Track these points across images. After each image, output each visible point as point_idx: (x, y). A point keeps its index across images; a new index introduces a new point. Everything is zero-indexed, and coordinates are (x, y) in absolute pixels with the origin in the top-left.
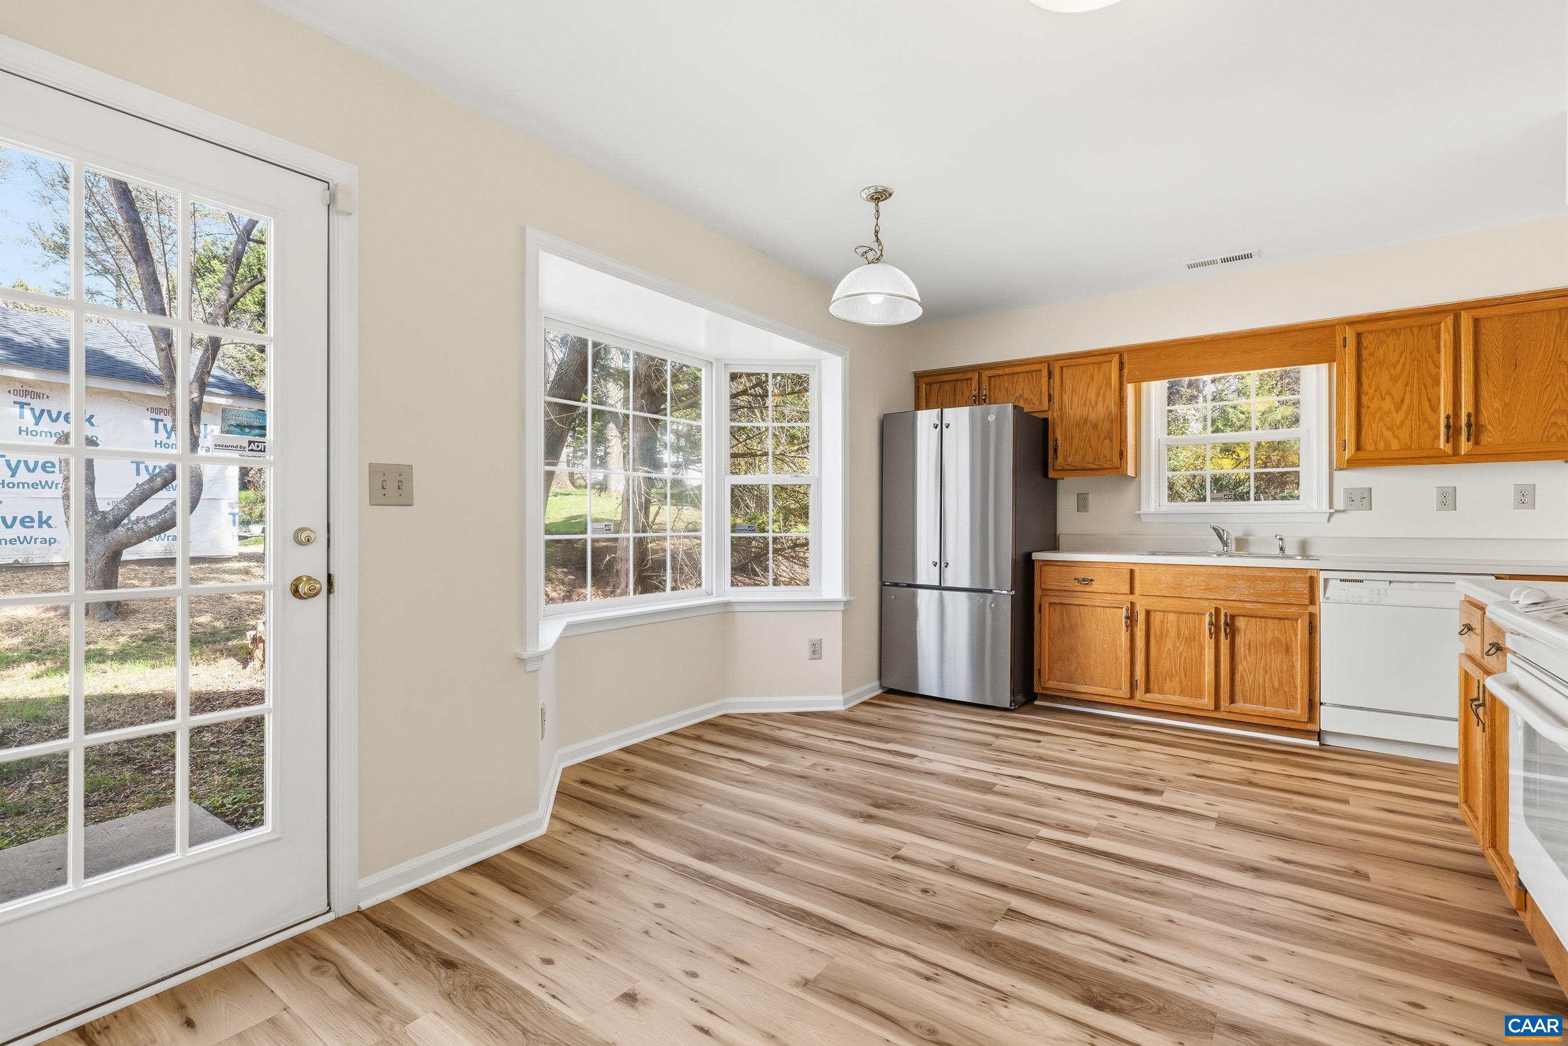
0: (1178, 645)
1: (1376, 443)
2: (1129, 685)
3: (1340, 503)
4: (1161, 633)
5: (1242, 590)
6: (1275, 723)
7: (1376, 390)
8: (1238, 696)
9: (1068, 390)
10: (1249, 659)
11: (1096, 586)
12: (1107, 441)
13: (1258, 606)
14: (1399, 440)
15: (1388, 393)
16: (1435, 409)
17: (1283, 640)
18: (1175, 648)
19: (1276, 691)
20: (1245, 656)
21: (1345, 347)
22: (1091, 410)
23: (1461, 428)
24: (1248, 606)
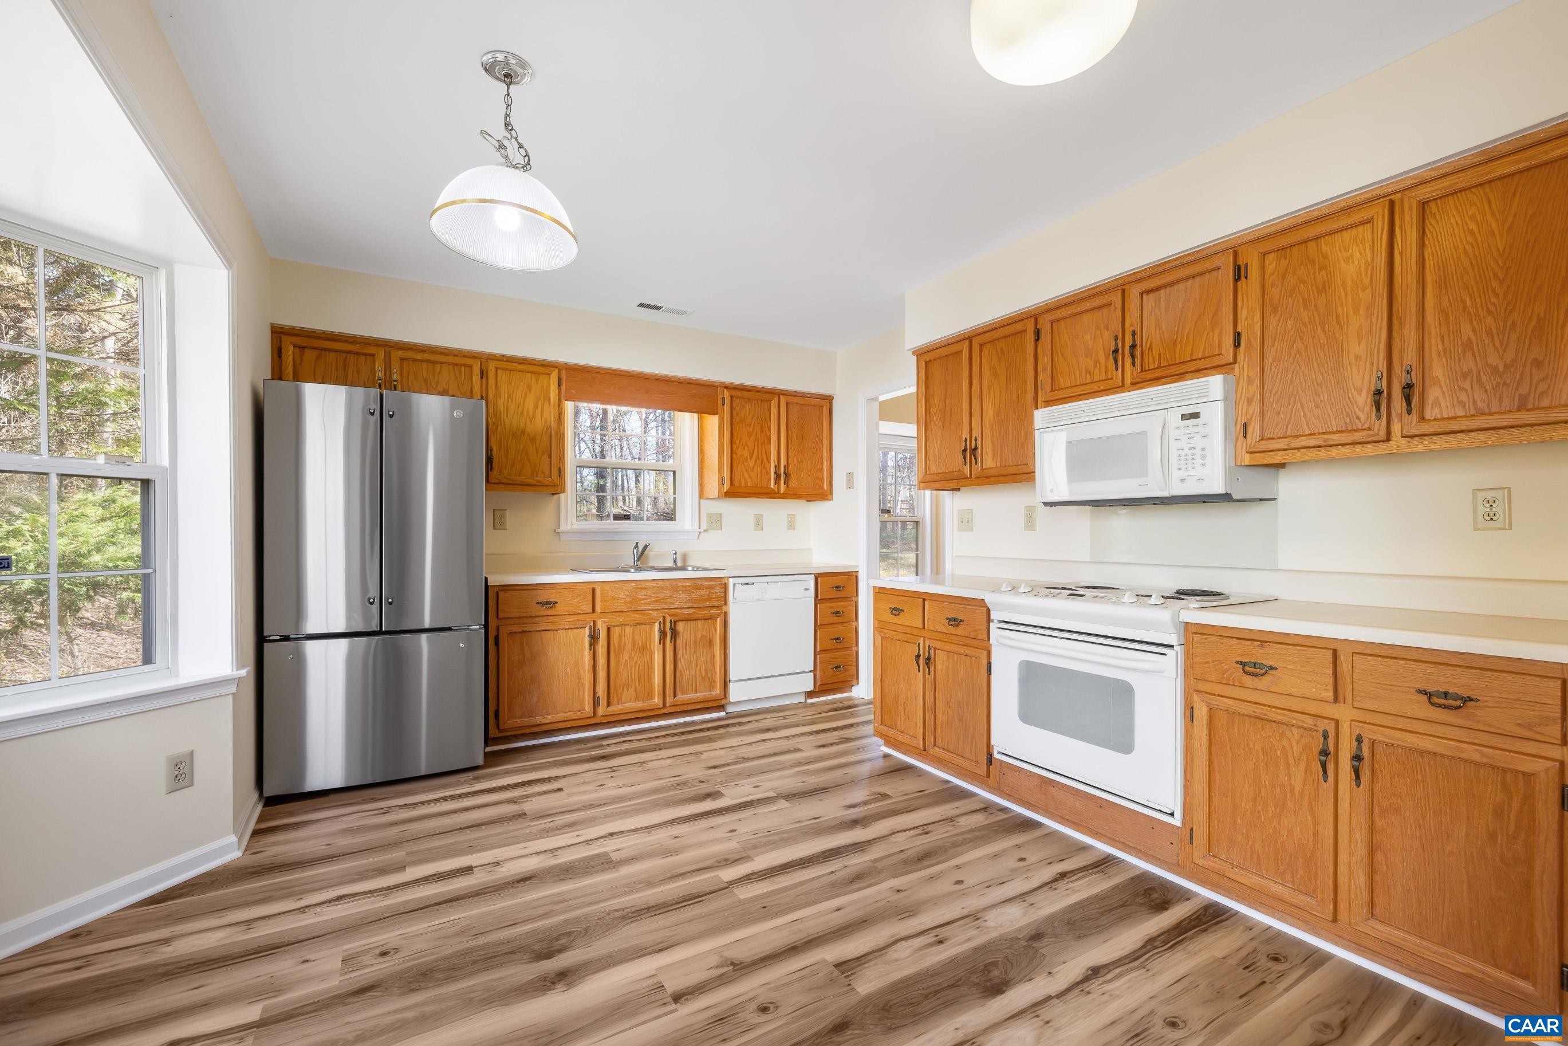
0: (633, 655)
1: (740, 480)
2: (592, 703)
3: (704, 527)
4: (620, 646)
5: (682, 599)
6: (702, 706)
7: (740, 442)
8: (679, 691)
9: (503, 395)
10: (686, 657)
11: (560, 609)
12: (546, 457)
13: (692, 610)
14: (752, 479)
15: (746, 445)
16: (769, 461)
17: (707, 635)
18: (631, 658)
19: (703, 679)
20: (683, 654)
21: (723, 405)
22: (528, 421)
23: (780, 475)
24: (685, 611)
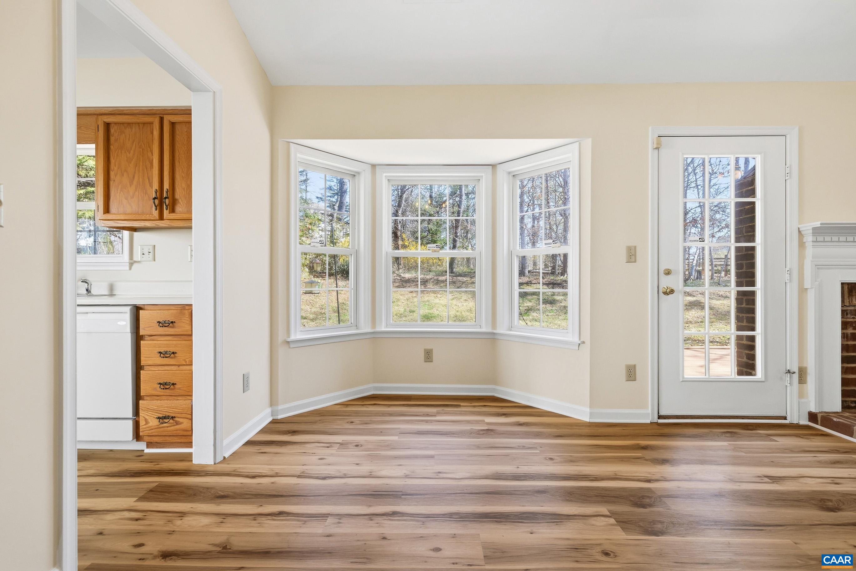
1: (118, 208)
7: (118, 168)
15: (125, 170)
21: (98, 131)
